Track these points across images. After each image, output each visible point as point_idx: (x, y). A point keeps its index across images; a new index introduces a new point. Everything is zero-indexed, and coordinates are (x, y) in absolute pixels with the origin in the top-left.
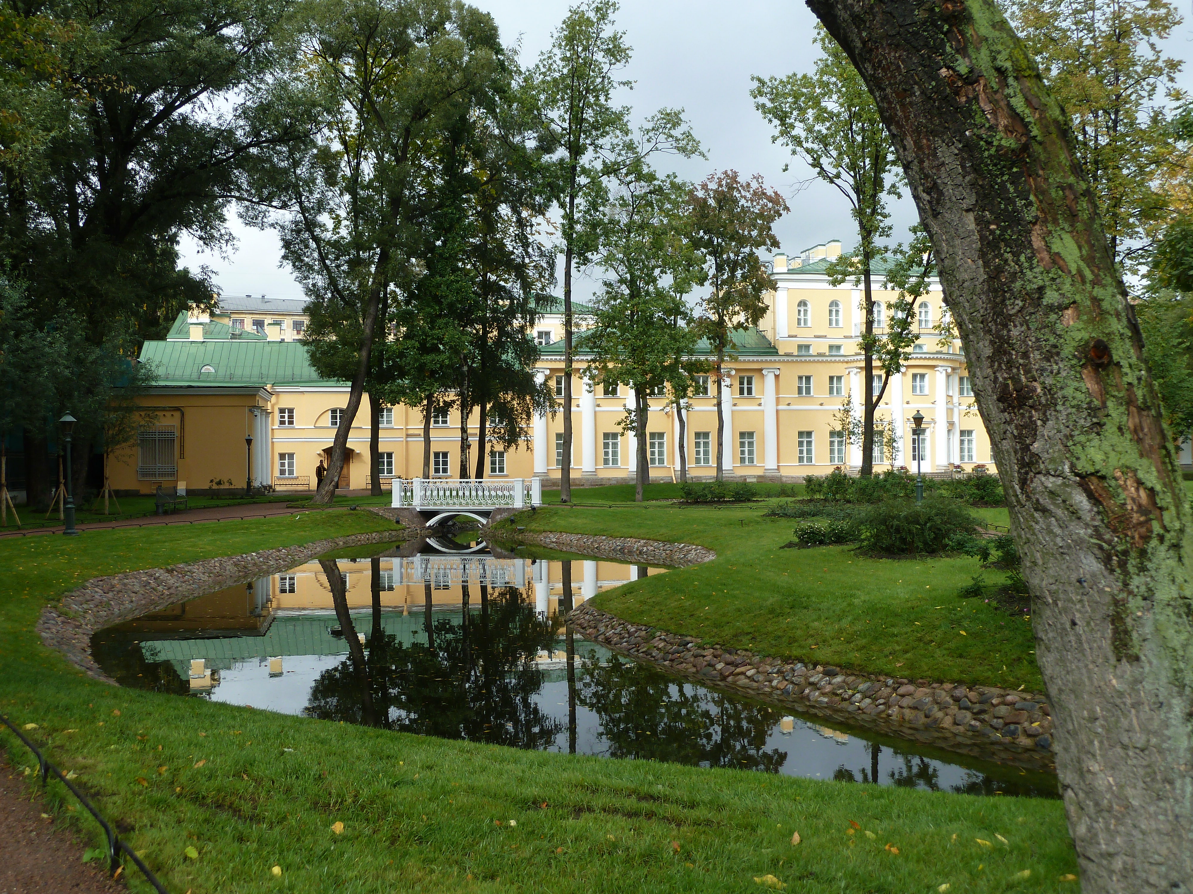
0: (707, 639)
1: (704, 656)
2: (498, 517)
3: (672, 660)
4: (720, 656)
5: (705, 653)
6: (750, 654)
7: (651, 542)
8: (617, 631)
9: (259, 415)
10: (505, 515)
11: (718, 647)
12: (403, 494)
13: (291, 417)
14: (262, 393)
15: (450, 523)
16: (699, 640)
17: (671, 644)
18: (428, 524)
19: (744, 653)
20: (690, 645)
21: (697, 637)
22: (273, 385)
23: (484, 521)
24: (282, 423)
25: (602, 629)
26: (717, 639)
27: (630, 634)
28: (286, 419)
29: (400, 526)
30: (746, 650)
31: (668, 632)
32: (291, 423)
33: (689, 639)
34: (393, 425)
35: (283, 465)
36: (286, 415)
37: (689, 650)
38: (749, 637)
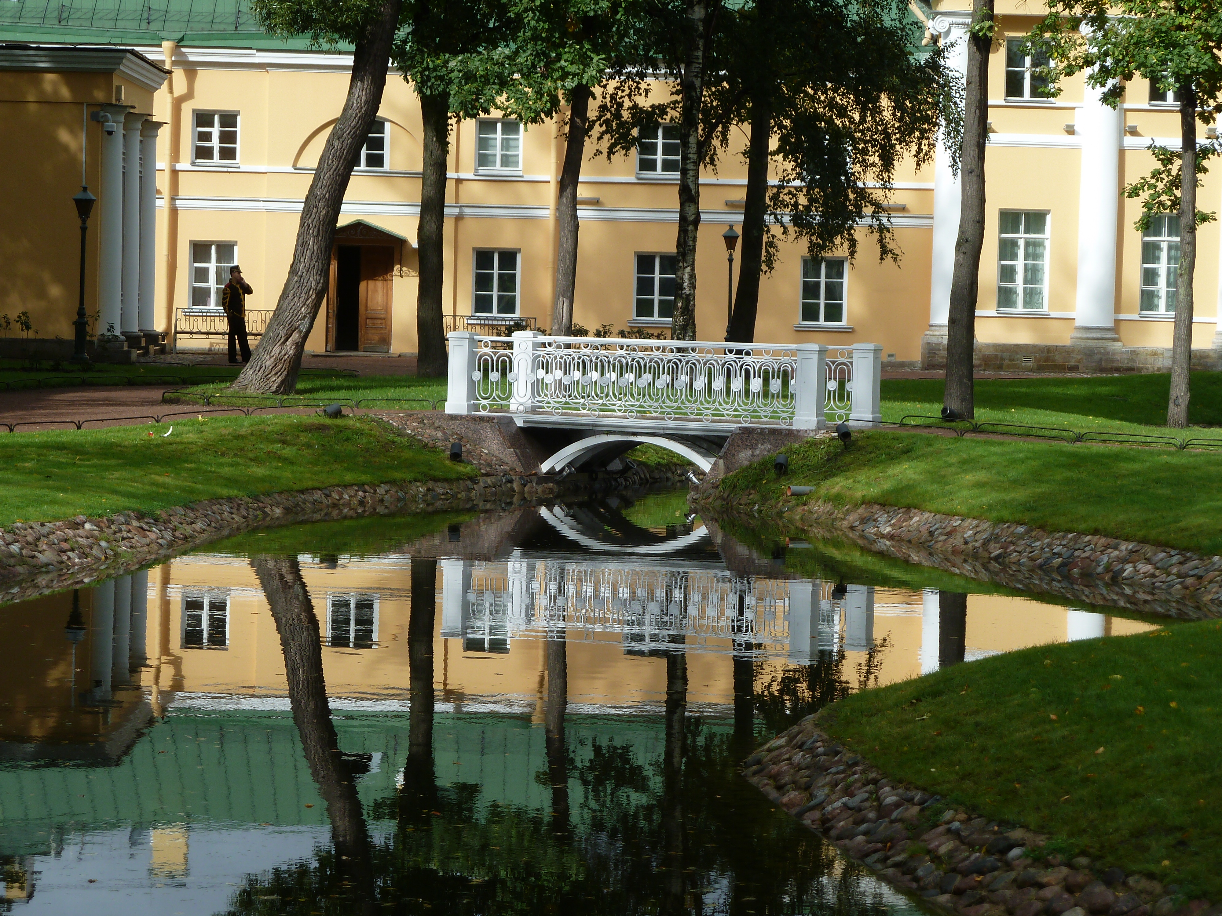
0: (1061, 839)
1: (1041, 886)
2: (744, 456)
3: (959, 892)
4: (1080, 887)
5: (1048, 876)
6: (1158, 887)
7: (1148, 550)
8: (854, 802)
9: (119, 131)
10: (763, 450)
11: (1083, 861)
12: (478, 375)
13: (228, 137)
14: (127, 67)
15: (616, 465)
16: (1041, 841)
17: (971, 846)
18: (545, 467)
19: (1144, 884)
20: (1015, 852)
21: (1040, 830)
22: (179, 43)
23: (705, 464)
24: (203, 153)
25: (820, 794)
26: (1086, 840)
27: (883, 811)
28: (215, 143)
29: (461, 468)
30: (1151, 876)
31: (972, 810)
32: (228, 154)
33: (1017, 834)
34: (519, 170)
35: (201, 275)
36: (216, 131)
37: (1009, 866)
38: (1171, 840)
